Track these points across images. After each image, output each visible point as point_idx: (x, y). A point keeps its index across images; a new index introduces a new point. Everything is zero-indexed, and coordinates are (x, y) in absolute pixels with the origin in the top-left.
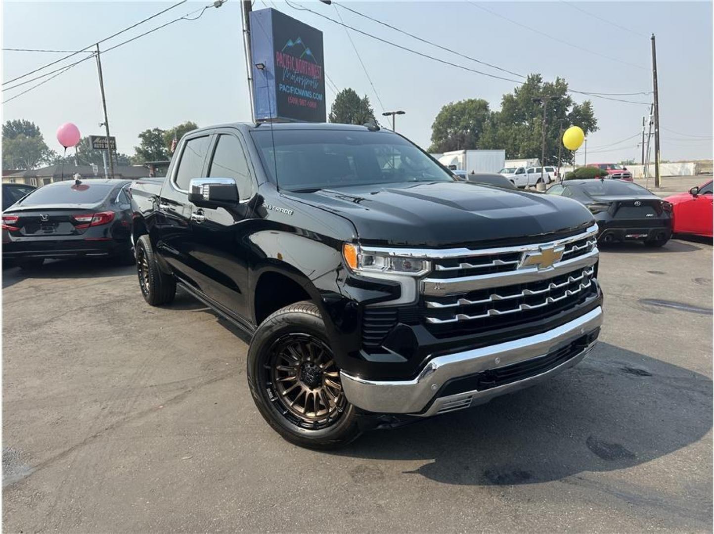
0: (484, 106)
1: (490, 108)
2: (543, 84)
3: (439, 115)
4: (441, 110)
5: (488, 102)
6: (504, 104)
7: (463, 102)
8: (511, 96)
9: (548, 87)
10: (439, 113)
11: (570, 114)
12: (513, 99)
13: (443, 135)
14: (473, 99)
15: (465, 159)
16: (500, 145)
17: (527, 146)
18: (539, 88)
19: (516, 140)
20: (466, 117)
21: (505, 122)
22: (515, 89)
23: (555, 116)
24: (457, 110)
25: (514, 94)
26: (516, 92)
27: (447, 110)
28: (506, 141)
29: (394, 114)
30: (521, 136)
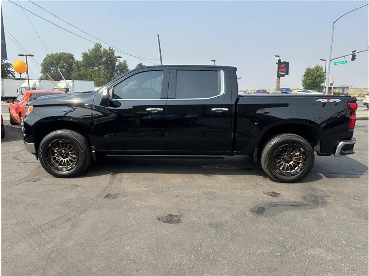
0: (71, 57)
1: (75, 58)
2: (103, 49)
3: (45, 59)
4: (46, 56)
5: (73, 55)
6: (84, 57)
7: (59, 53)
8: (87, 53)
9: (105, 51)
10: (44, 58)
11: (117, 66)
12: (88, 55)
13: (48, 71)
14: (65, 52)
15: (73, 85)
16: (84, 78)
17: (98, 80)
18: (101, 51)
19: (92, 76)
20: (62, 62)
21: (85, 67)
22: (89, 50)
23: (111, 66)
24: (56, 57)
25: (88, 52)
26: (89, 51)
27: (49, 57)
28: (86, 77)
29: (26, 56)
30: (94, 75)
